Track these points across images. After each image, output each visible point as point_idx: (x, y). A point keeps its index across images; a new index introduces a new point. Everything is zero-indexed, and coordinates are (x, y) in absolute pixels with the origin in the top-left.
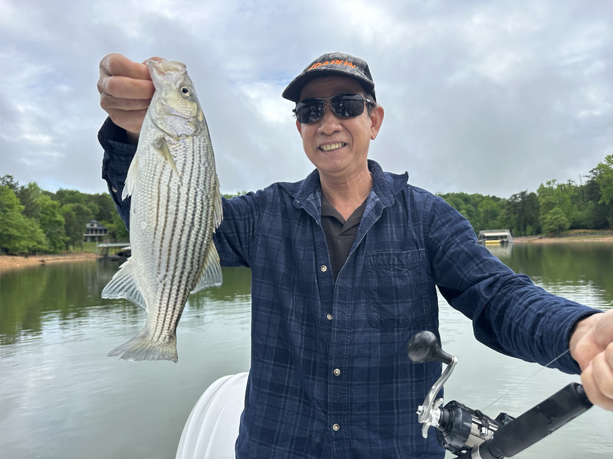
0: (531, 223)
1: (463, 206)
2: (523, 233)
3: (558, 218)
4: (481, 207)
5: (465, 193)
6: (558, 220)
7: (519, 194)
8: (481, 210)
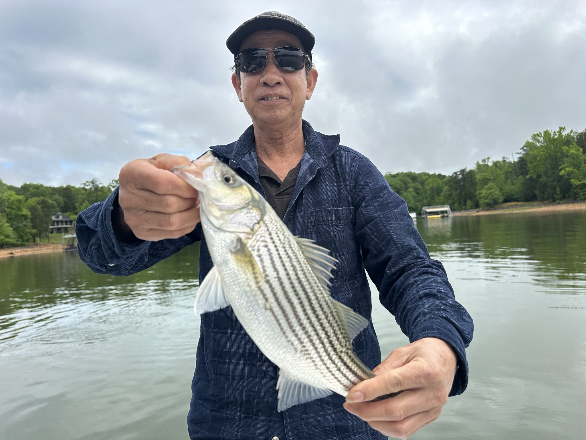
0: (470, 198)
1: (411, 184)
2: (464, 207)
3: (492, 193)
4: (428, 185)
5: (413, 172)
6: (492, 195)
7: (459, 172)
8: (428, 187)
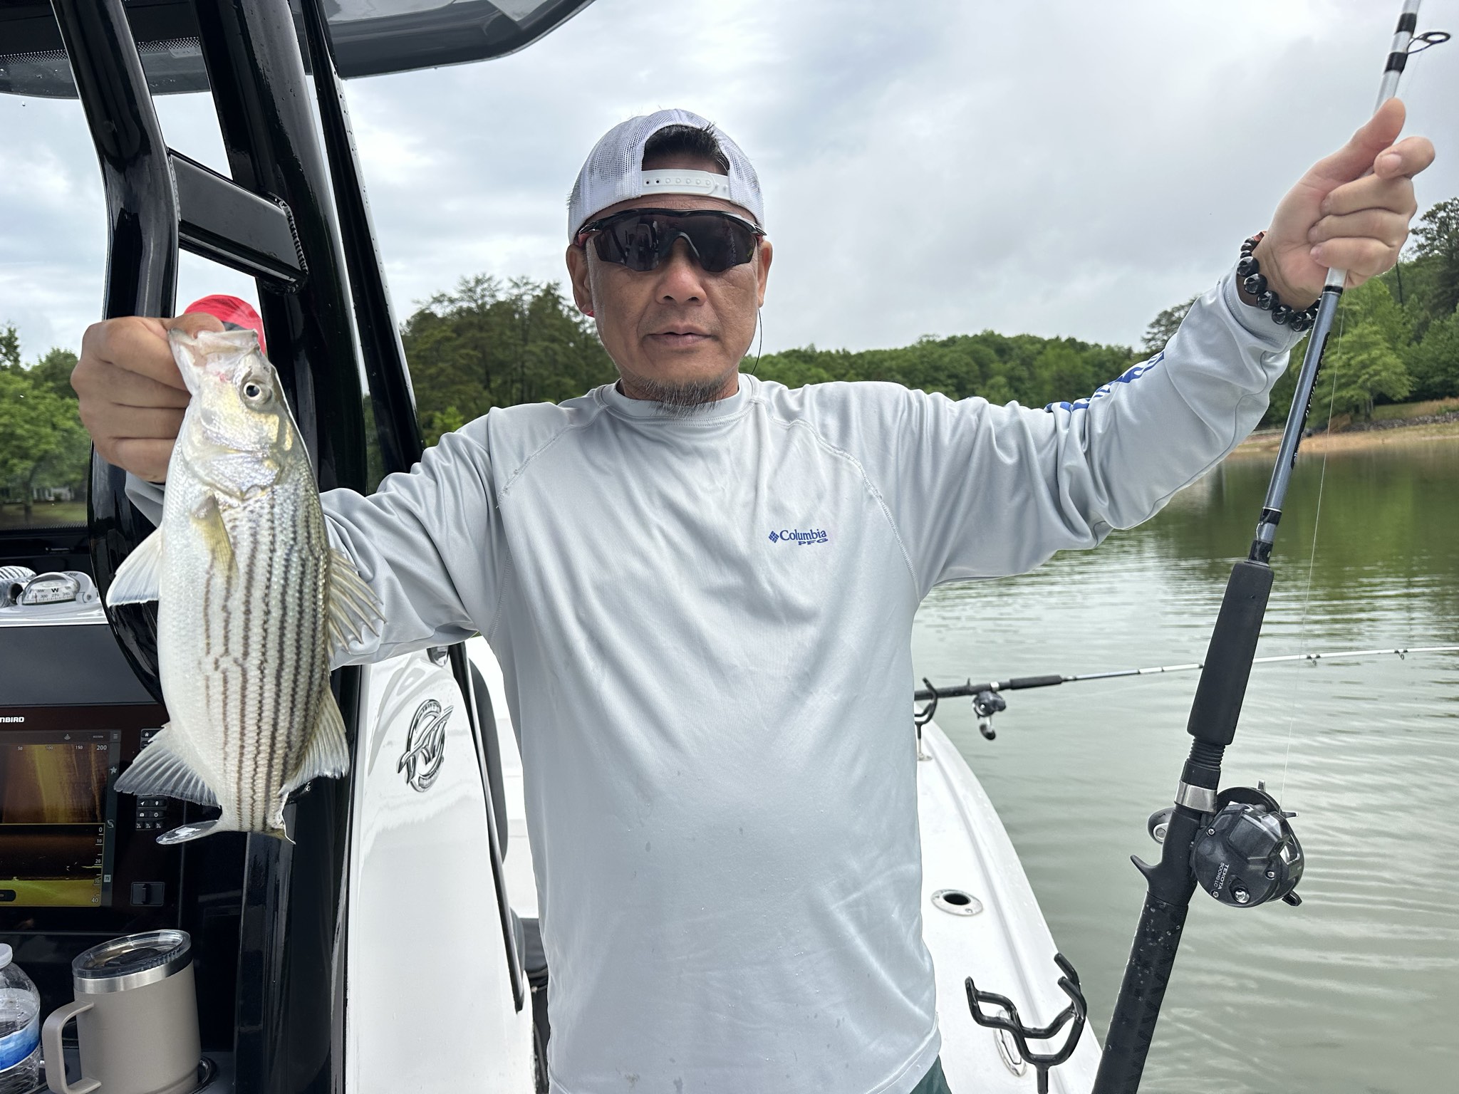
1: (996, 366)
4: (1043, 368)
5: (997, 333)
